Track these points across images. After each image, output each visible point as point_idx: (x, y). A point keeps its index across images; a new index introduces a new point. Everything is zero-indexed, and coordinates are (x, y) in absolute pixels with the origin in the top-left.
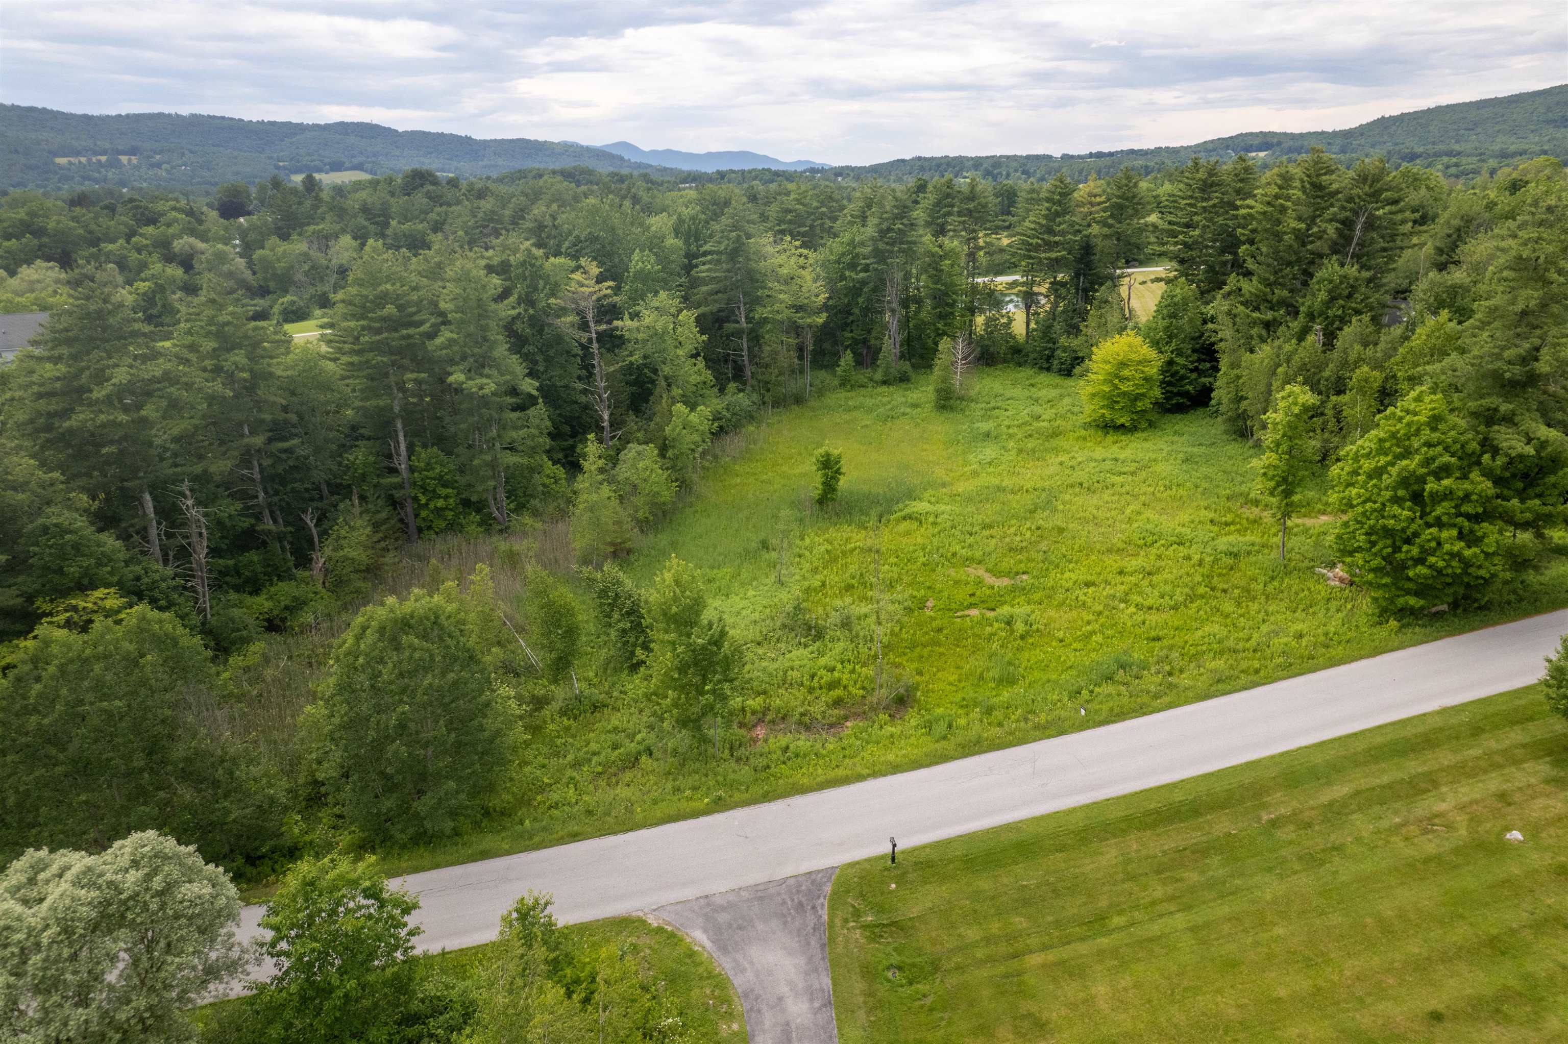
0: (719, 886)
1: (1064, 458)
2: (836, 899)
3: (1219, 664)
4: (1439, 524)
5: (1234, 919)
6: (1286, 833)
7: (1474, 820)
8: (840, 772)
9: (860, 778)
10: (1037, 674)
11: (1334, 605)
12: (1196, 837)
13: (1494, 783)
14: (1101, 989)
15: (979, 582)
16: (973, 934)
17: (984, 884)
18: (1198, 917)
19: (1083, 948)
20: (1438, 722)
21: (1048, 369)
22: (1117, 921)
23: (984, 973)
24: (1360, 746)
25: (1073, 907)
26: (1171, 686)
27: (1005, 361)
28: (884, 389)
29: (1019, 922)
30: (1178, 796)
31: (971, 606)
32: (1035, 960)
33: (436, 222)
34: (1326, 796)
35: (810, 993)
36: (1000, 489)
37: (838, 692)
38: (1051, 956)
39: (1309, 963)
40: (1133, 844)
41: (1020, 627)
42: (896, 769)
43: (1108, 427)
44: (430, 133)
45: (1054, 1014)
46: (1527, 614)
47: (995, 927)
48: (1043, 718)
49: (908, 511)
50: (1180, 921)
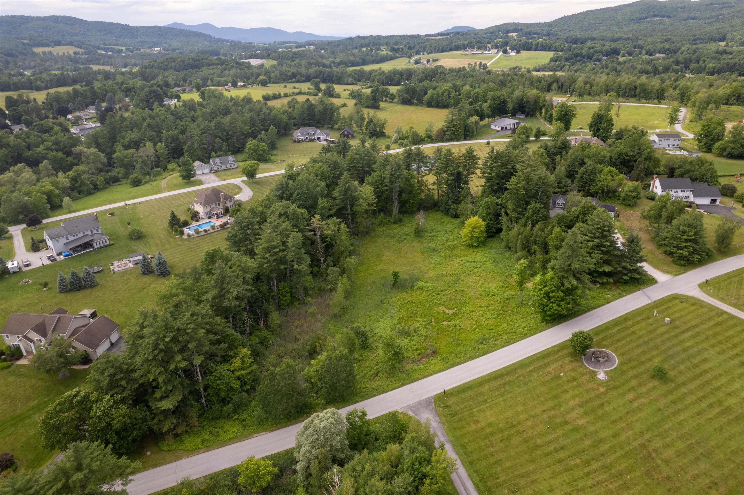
0: (411, 403)
1: (458, 260)
2: (435, 402)
3: (506, 337)
4: (553, 303)
5: (511, 397)
6: (521, 379)
7: (555, 372)
8: (427, 374)
9: (432, 375)
10: (465, 342)
11: (532, 316)
12: (503, 381)
13: (560, 363)
14: (488, 414)
15: (444, 312)
16: (462, 406)
17: (463, 396)
18: (504, 398)
19: (484, 407)
20: (551, 350)
21: (448, 214)
22: (489, 400)
23: (466, 413)
24: (535, 357)
25: (481, 399)
26: (496, 344)
27: (431, 209)
28: (395, 226)
29: (471, 403)
30: (499, 373)
31: (444, 321)
32: (475, 410)
33: (182, 130)
34: (528, 370)
35: (436, 421)
36: (443, 275)
37: (419, 351)
38: (478, 409)
39: (524, 404)
40: (491, 384)
41: (458, 328)
42: (439, 372)
43: (470, 246)
44: (105, 22)
45: (480, 419)
46: (573, 318)
47: (466, 404)
48: (468, 356)
49: (419, 286)
50: (501, 399)
